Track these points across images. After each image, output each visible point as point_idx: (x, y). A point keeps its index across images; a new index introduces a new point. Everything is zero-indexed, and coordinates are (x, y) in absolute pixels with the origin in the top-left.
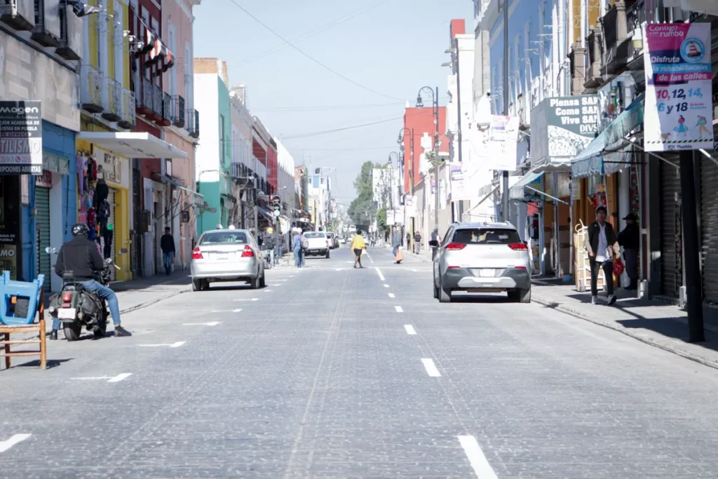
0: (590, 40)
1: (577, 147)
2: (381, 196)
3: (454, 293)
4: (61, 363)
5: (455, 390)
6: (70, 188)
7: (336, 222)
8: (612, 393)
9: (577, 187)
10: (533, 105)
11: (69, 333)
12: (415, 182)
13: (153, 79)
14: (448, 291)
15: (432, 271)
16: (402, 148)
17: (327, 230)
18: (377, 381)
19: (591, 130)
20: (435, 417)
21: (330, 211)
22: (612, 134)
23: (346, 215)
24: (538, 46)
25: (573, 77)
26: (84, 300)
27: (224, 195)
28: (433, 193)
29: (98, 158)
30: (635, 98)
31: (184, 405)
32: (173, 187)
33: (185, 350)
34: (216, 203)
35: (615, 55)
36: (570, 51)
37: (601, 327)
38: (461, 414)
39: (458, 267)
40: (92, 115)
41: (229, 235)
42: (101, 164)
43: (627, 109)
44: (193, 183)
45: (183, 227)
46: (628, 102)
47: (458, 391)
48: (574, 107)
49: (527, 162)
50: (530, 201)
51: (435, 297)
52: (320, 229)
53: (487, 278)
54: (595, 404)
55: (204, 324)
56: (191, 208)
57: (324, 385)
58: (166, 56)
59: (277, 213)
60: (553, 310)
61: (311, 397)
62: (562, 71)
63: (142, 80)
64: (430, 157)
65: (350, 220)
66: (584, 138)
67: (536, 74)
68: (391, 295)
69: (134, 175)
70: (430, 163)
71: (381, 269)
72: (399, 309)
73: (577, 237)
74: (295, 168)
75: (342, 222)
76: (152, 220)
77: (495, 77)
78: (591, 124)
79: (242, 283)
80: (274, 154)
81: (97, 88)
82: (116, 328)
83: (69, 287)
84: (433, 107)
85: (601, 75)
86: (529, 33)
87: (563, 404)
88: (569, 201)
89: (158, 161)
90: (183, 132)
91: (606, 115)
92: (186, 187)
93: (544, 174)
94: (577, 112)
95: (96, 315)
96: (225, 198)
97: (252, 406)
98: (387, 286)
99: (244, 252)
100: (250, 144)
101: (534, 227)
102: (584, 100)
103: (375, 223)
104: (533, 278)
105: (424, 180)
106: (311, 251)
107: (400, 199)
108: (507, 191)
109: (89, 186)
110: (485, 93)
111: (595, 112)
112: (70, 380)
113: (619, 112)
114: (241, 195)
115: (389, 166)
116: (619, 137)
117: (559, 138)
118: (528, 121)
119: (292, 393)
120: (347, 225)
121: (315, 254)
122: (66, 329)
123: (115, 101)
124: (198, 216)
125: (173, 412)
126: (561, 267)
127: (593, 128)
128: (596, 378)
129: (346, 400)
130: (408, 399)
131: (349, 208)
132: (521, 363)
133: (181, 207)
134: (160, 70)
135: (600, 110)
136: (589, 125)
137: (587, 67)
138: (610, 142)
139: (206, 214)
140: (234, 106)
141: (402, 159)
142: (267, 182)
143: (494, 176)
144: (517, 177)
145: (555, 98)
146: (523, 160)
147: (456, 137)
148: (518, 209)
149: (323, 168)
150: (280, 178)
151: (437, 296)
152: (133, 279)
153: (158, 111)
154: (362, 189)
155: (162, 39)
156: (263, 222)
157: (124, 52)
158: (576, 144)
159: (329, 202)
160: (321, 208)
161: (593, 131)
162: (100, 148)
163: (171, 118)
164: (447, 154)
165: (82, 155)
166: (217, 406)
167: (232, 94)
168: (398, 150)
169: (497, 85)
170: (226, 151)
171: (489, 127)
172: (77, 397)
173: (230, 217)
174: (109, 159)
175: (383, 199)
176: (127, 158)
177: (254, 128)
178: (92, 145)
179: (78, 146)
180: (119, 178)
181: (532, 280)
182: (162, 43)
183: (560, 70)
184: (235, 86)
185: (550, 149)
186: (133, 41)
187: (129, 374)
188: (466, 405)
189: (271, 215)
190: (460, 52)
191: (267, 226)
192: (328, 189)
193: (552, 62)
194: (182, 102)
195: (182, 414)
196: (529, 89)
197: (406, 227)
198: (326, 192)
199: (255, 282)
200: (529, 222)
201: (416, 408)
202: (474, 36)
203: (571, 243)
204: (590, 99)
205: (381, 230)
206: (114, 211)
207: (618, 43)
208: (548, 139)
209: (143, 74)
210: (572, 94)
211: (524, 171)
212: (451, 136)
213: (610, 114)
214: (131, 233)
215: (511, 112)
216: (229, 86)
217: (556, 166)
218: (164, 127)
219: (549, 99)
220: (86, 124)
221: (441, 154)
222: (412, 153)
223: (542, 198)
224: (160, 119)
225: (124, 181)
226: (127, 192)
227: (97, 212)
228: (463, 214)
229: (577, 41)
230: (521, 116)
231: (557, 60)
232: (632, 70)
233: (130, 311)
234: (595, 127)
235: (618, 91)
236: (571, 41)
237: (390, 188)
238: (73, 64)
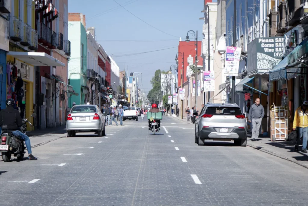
0: (280, 8)
1: (272, 64)
2: (165, 88)
3: (206, 141)
4: (2, 173)
5: (209, 191)
6: (3, 81)
7: (141, 102)
8: (292, 194)
9: (271, 85)
10: (249, 41)
11: (5, 157)
12: (183, 81)
13: (47, 24)
14: (203, 139)
15: (195, 129)
16: (177, 63)
17: (136, 106)
18: (169, 186)
19: (280, 55)
20: (200, 204)
21: (138, 96)
22: (292, 58)
23: (146, 98)
24: (252, 10)
25: (271, 26)
26: (13, 141)
27: (83, 86)
28: (194, 87)
29: (18, 66)
30: (304, 39)
31: (69, 196)
32: (57, 81)
33: (67, 168)
34: (78, 91)
35: (294, 16)
36: (269, 13)
37: (285, 160)
38: (214, 203)
39: (208, 127)
40: (15, 43)
41: (86, 108)
42: (19, 69)
43: (300, 45)
44: (67, 80)
45: (61, 103)
46: (300, 41)
47: (211, 192)
48: (271, 43)
49: (245, 71)
50: (246, 93)
51: (196, 143)
52: (133, 106)
53: (224, 133)
54: (283, 200)
55: (75, 154)
56: (65, 93)
57: (141, 187)
58: (54, 12)
59: (111, 96)
60: (258, 150)
61: (135, 193)
62: (265, 24)
63: (41, 25)
64: (192, 68)
65: (149, 101)
66: (276, 60)
67: (251, 25)
68: (173, 141)
69: (36, 75)
70: (192, 71)
71: (166, 128)
72: (177, 149)
73: (271, 112)
74: (120, 72)
75: (144, 102)
76: (45, 99)
77: (229, 26)
78: (280, 52)
79: (93, 133)
80: (109, 65)
81: (18, 28)
82: (29, 156)
83: (5, 134)
84: (195, 41)
85: (286, 26)
86: (247, 3)
87: (267, 199)
88: (267, 93)
89: (49, 68)
90: (62, 52)
91: (288, 48)
92: (63, 82)
93: (254, 78)
94: (273, 45)
95: (19, 148)
96: (83, 88)
97: (105, 197)
98: (169, 136)
99: (94, 117)
100: (97, 59)
101: (248, 106)
102: (276, 39)
103: (162, 103)
104: (248, 133)
105: (189, 81)
106: (128, 117)
107: (176, 90)
108: (234, 86)
109: (13, 80)
110: (223, 35)
111: (282, 46)
112: (7, 182)
113: (295, 46)
114: (92, 86)
115: (170, 73)
116: (296, 59)
117: (263, 59)
118: (246, 50)
119: (125, 191)
120: (146, 104)
121: (130, 119)
122: (3, 156)
123: (27, 36)
124: (69, 97)
125: (64, 199)
126: (262, 128)
127: (281, 55)
128: (283, 186)
129: (153, 195)
130: (185, 195)
131: (148, 94)
132: (243, 178)
133: (60, 92)
134: (51, 19)
135: (285, 45)
136: (279, 53)
137: (278, 22)
138: (291, 62)
139: (73, 96)
140: (89, 39)
141: (177, 68)
142: (105, 80)
143: (227, 79)
144: (240, 79)
145: (261, 38)
146: (242, 71)
147: (207, 58)
148: (240, 96)
149: (135, 73)
150: (112, 78)
151: (197, 142)
152: (35, 130)
153: (50, 41)
154: (155, 84)
155: (52, 3)
156: (103, 101)
157: (32, 9)
158: (272, 63)
159: (138, 91)
160: (133, 94)
161: (281, 56)
162: (19, 60)
163: (56, 44)
164: (202, 66)
165: (9, 64)
166: (86, 196)
167: (88, 33)
168: (175, 64)
169: (229, 30)
170: (84, 63)
171: (225, 53)
172: (13, 191)
173: (86, 98)
174: (23, 66)
175: (167, 90)
176: (33, 66)
177: (99, 51)
178: (15, 59)
179: (7, 59)
180: (29, 76)
181: (247, 135)
182: (52, 4)
183: (264, 24)
184: (90, 28)
185: (258, 65)
186: (37, 4)
187: (39, 180)
188: (216, 199)
189: (108, 97)
190: (210, 12)
191: (105, 103)
192: (137, 84)
193: (260, 19)
194: (62, 36)
195: (68, 201)
196: (247, 33)
197: (178, 105)
198: (136, 85)
199: (100, 132)
200: (245, 104)
201: (190, 200)
202: (217, 4)
203: (268, 115)
204: (280, 39)
205: (165, 106)
206: (26, 94)
207: (296, 10)
208: (257, 60)
209: (42, 21)
210: (270, 36)
211: (243, 77)
212: (204, 57)
213: (290, 47)
214: (34, 105)
215: (237, 45)
216: (87, 28)
217: (261, 74)
218: (52, 50)
219: (258, 39)
220: (12, 48)
221: (198, 66)
222: (183, 66)
223: (253, 91)
224: (51, 45)
225: (31, 78)
226: (32, 83)
227: (17, 94)
228: (210, 99)
229: (273, 8)
230: (242, 47)
231: (262, 18)
232: (303, 24)
233: (35, 147)
234: (282, 54)
235: (295, 35)
236: (270, 8)
237: (170, 84)
238: (6, 15)
